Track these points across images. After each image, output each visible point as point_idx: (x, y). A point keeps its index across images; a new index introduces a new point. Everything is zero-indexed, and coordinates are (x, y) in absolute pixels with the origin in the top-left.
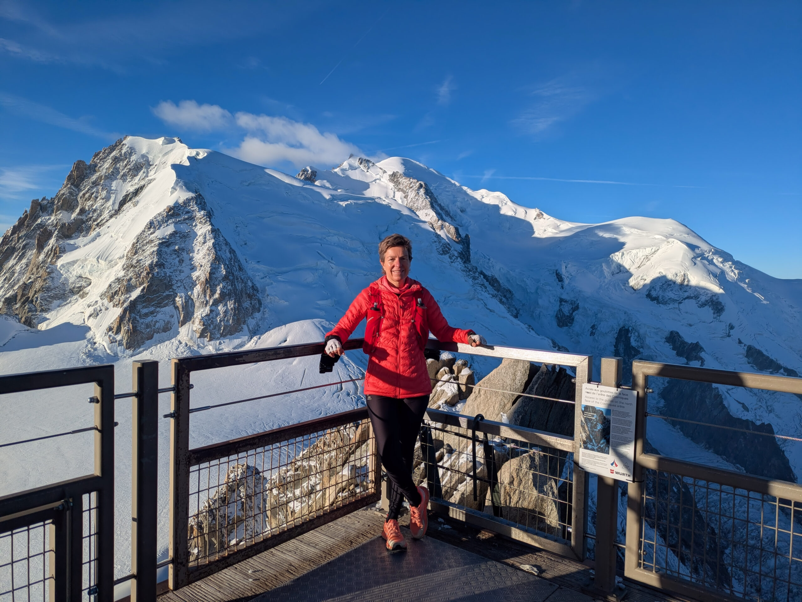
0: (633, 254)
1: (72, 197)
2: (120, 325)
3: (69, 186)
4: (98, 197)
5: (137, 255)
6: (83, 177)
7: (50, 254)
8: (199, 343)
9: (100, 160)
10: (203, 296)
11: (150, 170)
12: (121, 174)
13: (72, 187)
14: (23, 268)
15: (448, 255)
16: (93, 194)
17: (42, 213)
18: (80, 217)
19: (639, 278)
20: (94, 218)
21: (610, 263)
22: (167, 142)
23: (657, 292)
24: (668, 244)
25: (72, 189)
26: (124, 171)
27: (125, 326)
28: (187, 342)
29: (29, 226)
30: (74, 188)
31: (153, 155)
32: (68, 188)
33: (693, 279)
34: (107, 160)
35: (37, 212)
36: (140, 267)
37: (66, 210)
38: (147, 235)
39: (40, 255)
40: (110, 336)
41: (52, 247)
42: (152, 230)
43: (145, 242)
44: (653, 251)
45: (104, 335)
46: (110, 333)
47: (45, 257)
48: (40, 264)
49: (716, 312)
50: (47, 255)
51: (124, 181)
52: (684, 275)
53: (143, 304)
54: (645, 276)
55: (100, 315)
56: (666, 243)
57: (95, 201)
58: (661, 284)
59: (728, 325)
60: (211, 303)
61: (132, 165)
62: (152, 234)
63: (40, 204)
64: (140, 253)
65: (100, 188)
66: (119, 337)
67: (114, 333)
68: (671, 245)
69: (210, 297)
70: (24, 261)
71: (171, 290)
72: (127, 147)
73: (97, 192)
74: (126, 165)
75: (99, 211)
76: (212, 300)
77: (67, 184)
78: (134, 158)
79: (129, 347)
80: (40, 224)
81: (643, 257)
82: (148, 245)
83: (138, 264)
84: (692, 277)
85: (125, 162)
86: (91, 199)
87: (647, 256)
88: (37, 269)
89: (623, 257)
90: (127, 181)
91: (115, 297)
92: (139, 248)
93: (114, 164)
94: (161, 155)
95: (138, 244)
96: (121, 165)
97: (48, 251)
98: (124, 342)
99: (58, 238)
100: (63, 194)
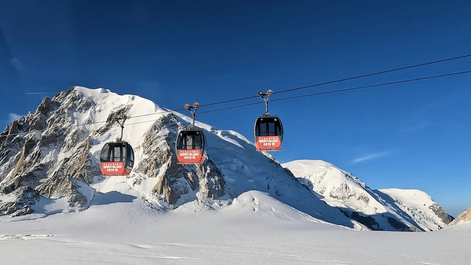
0: (314, 176)
1: (42, 121)
2: (162, 187)
3: (40, 113)
4: (65, 121)
5: (152, 145)
6: (49, 108)
7: (35, 157)
8: (209, 200)
9: (61, 99)
10: (201, 171)
11: (96, 107)
12: (78, 107)
13: (42, 114)
14: (6, 169)
15: (274, 163)
16: (61, 118)
17: (19, 130)
18: (55, 133)
19: (323, 188)
20: (65, 134)
21: (304, 181)
22: (103, 92)
23: (335, 194)
24: (331, 170)
25: (42, 115)
26: (80, 106)
27: (166, 189)
28: (202, 200)
29: (10, 139)
30: (43, 115)
31: (96, 98)
32: (39, 114)
33: (350, 186)
34: (65, 99)
35: (16, 130)
36: (160, 151)
37: (37, 130)
38: (155, 133)
39: (26, 158)
40: (157, 195)
41: (37, 152)
42: (157, 131)
43: (155, 137)
44: (324, 174)
45: (152, 195)
46: (156, 193)
47: (31, 159)
48: (27, 164)
49: (366, 202)
50: (33, 158)
51: (81, 112)
52: (346, 184)
53: (170, 175)
54: (325, 186)
55: (142, 182)
56: (329, 170)
57: (63, 123)
58: (336, 190)
59: (374, 208)
60: (206, 176)
61: (84, 102)
62: (157, 132)
63: (18, 125)
64: (154, 144)
65: (66, 115)
66: (163, 196)
67: (159, 193)
68: (332, 171)
69: (205, 172)
70: (7, 163)
71: (181, 167)
72: (78, 92)
73: (64, 118)
74: (80, 103)
75: (67, 130)
76: (207, 174)
77: (39, 112)
78: (84, 99)
79: (171, 203)
80: (18, 138)
81: (320, 177)
82: (157, 139)
83: (158, 150)
84: (349, 185)
85: (80, 101)
86: (60, 122)
87: (321, 176)
88: (25, 167)
89: (310, 177)
90: (83, 112)
91: (148, 171)
92: (152, 141)
93: (72, 101)
94: (101, 99)
95: (151, 138)
96: (77, 102)
97: (33, 155)
98: (167, 199)
99: (41, 146)
100: (36, 119)
